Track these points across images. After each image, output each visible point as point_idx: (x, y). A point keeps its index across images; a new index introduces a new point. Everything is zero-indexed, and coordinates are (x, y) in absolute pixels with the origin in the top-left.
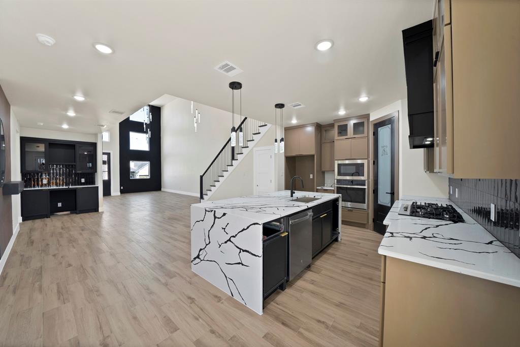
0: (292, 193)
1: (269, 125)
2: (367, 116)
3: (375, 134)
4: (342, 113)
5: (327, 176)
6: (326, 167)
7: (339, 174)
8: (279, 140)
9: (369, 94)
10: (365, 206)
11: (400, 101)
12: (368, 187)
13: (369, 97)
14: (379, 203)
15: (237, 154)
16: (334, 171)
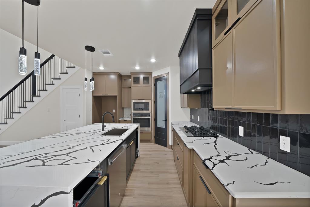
0: (104, 127)
1: (77, 68)
2: (151, 74)
3: (156, 85)
4: (137, 68)
5: (125, 110)
6: (125, 104)
7: (135, 109)
8: (89, 79)
9: (156, 58)
10: (150, 129)
11: (170, 67)
12: (152, 117)
13: (156, 60)
14: (158, 126)
15: (39, 90)
16: (131, 107)
